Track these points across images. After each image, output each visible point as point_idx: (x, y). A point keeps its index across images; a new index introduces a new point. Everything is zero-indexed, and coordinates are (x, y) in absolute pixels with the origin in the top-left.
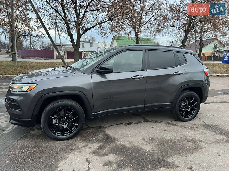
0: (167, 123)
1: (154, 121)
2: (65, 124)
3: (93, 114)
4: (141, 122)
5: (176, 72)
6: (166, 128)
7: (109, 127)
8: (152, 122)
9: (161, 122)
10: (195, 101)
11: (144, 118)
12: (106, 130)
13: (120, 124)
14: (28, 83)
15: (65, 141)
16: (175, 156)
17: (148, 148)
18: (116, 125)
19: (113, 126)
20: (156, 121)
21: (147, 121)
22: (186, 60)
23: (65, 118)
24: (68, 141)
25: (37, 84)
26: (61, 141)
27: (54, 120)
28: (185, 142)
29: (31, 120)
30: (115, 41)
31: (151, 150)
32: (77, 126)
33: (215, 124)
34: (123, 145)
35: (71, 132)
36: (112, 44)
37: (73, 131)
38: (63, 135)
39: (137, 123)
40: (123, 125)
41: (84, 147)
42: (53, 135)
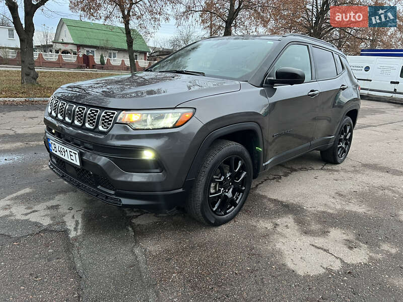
0: (322, 169)
2: (227, 190)
3: (264, 165)
4: (290, 173)
5: (342, 86)
6: (333, 177)
7: (256, 187)
8: (301, 169)
9: (313, 169)
12: (260, 191)
13: (266, 180)
14: (175, 108)
15: (228, 225)
17: (357, 208)
18: (262, 182)
20: (306, 169)
21: (296, 170)
23: (229, 178)
24: (232, 222)
25: (195, 109)
27: (212, 185)
28: (381, 192)
29: (181, 190)
30: (65, 28)
31: (364, 210)
32: (243, 191)
33: (371, 162)
34: (324, 212)
35: (235, 205)
36: (58, 34)
37: (237, 202)
38: (226, 213)
39: (286, 175)
40: (272, 181)
41: (275, 227)
42: (214, 217)
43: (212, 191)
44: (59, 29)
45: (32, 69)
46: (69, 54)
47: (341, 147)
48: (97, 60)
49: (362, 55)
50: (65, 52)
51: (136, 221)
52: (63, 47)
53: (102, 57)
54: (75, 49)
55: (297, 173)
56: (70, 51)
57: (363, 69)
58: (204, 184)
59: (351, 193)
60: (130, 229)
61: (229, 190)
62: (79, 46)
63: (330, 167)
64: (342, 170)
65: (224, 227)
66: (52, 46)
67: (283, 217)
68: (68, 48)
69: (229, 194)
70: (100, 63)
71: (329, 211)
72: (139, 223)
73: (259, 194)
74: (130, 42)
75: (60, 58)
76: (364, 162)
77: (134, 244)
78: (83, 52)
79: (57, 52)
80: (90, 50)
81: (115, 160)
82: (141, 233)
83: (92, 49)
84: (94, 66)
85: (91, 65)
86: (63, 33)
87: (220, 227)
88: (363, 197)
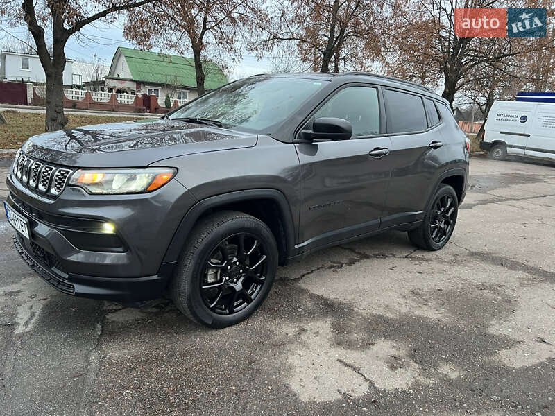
0: (407, 257)
1: (379, 255)
2: (235, 280)
3: (296, 247)
4: (358, 261)
5: (433, 142)
6: (418, 268)
7: (301, 277)
8: (376, 256)
9: (394, 256)
10: (451, 205)
11: (352, 250)
12: (302, 284)
13: (318, 269)
14: (147, 167)
15: (236, 327)
16: (493, 322)
17: (431, 313)
18: (312, 272)
19: (309, 275)
20: (384, 256)
21: (367, 257)
22: (440, 118)
23: (238, 263)
24: (243, 325)
25: (177, 169)
26: (227, 329)
27: (210, 272)
28: (478, 292)
29: (155, 277)
30: (123, 60)
31: (439, 316)
32: (262, 283)
33: (484, 249)
34: (379, 316)
35: (249, 301)
36: (113, 68)
37: (252, 297)
38: (232, 312)
39: (351, 263)
40: (327, 270)
41: (299, 334)
42: (211, 316)
43: (210, 280)
44: (115, 60)
45: (60, 113)
46: (125, 94)
47: (436, 227)
48: (161, 101)
49: (518, 100)
50: (120, 91)
51: (111, 317)
52: (118, 85)
53: (168, 98)
54: (133, 86)
55: (368, 260)
56: (127, 89)
57: (518, 119)
58: (191, 271)
59: (431, 293)
60: (99, 326)
61: (237, 280)
62: (139, 84)
63: (419, 254)
64: (436, 259)
65: (227, 330)
66: (104, 82)
67: (318, 320)
68: (126, 85)
69: (238, 286)
70: (164, 106)
71: (390, 315)
72: (114, 319)
73: (300, 287)
74: (200, 79)
75: (113, 97)
76: (475, 249)
77: (94, 347)
78: (145, 91)
79: (110, 90)
80: (153, 88)
81: (66, 233)
82: (110, 333)
83: (156, 88)
84: (157, 110)
85: (153, 108)
86: (120, 67)
87: (222, 331)
88: (446, 298)
